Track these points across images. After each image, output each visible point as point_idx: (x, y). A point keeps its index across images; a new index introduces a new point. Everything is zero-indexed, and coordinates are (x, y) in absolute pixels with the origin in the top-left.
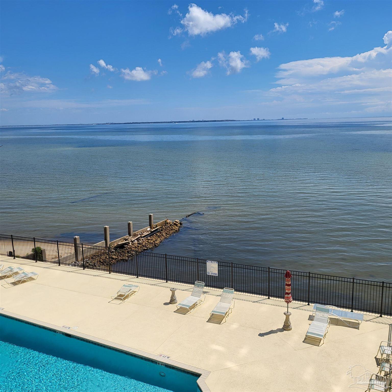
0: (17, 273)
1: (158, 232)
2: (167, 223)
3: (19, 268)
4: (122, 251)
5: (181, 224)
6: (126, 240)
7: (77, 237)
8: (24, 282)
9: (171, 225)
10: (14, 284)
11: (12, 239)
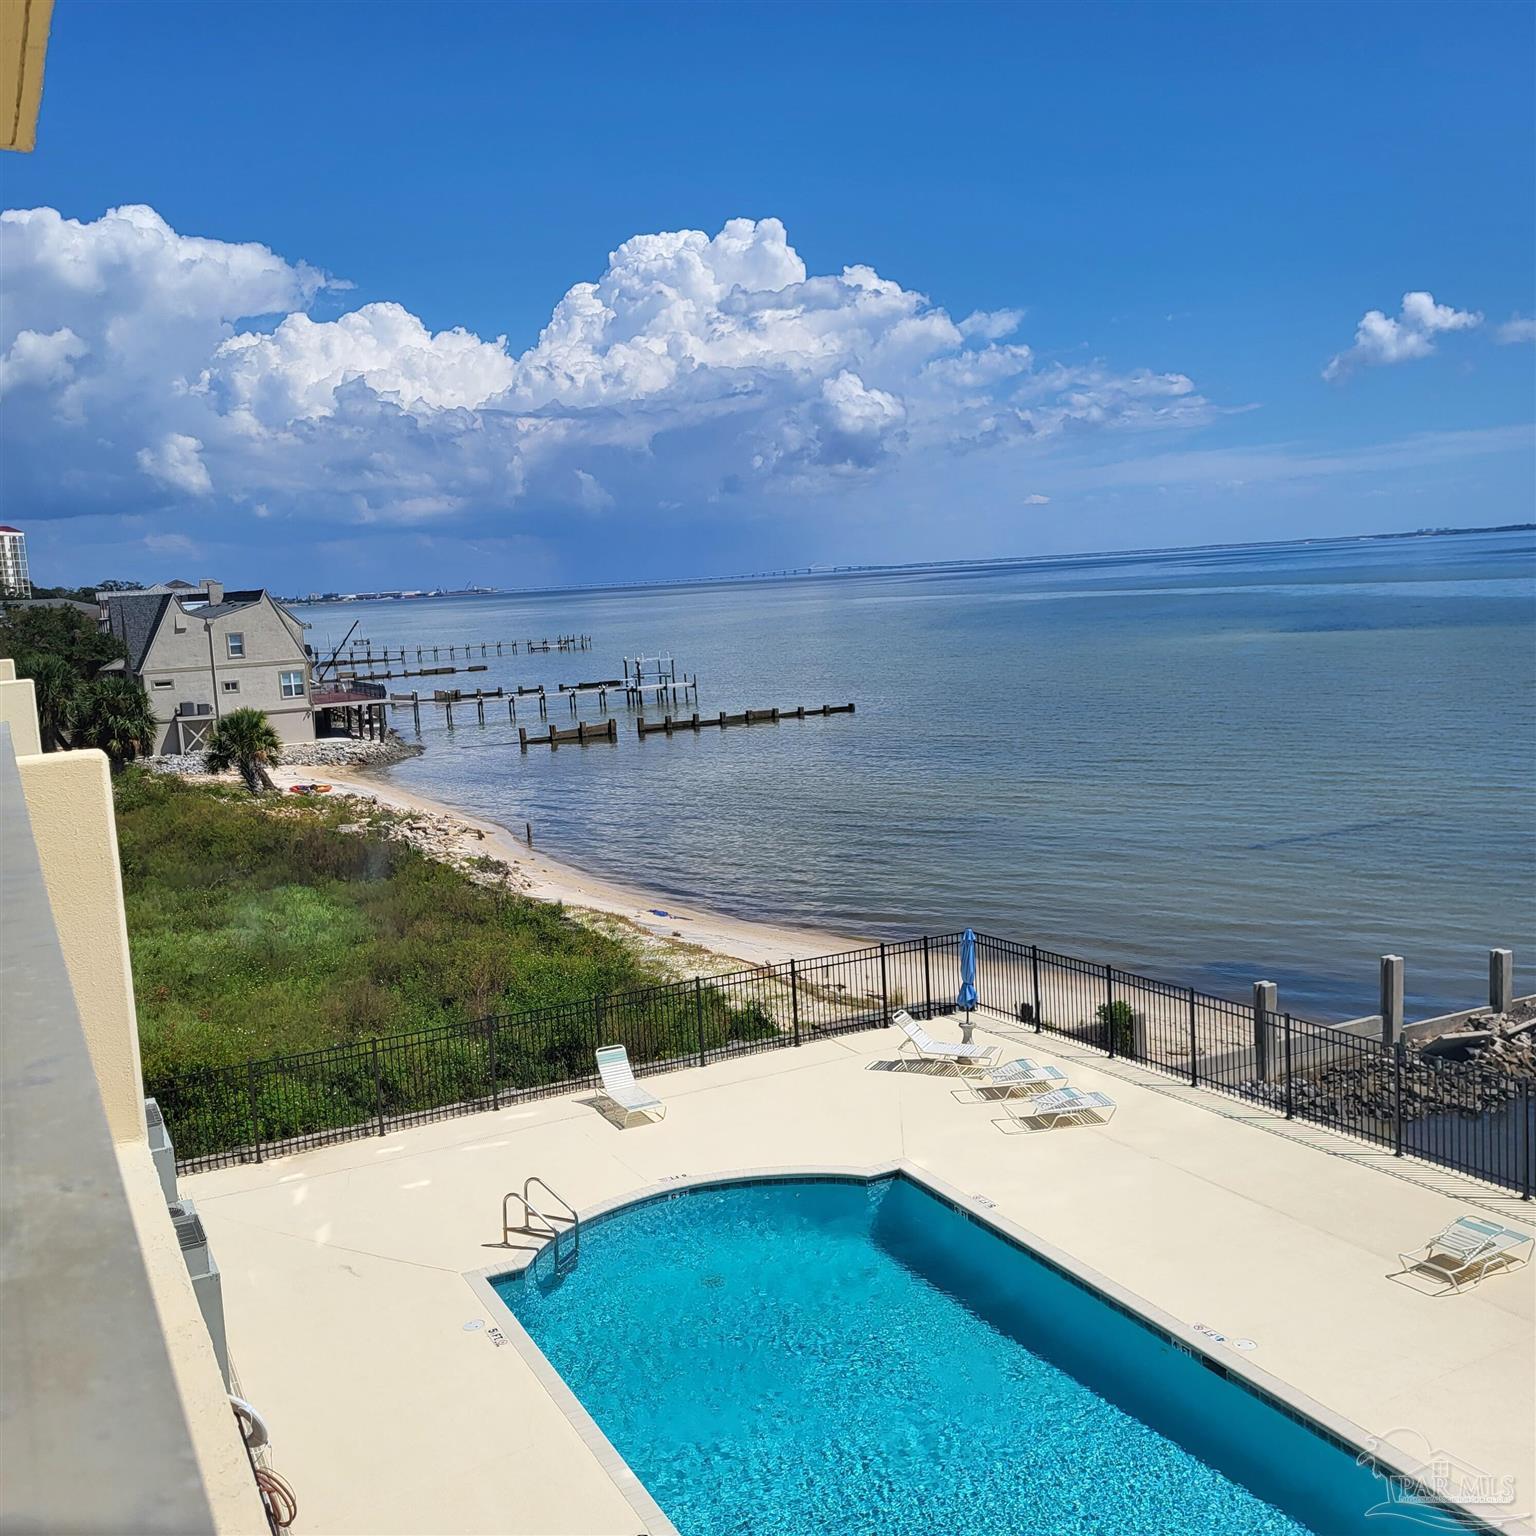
0: (1042, 1086)
3: (1051, 1069)
4: (1458, 1073)
6: (1478, 1026)
7: (1266, 984)
8: (1065, 1122)
10: (1034, 1123)
11: (1036, 959)
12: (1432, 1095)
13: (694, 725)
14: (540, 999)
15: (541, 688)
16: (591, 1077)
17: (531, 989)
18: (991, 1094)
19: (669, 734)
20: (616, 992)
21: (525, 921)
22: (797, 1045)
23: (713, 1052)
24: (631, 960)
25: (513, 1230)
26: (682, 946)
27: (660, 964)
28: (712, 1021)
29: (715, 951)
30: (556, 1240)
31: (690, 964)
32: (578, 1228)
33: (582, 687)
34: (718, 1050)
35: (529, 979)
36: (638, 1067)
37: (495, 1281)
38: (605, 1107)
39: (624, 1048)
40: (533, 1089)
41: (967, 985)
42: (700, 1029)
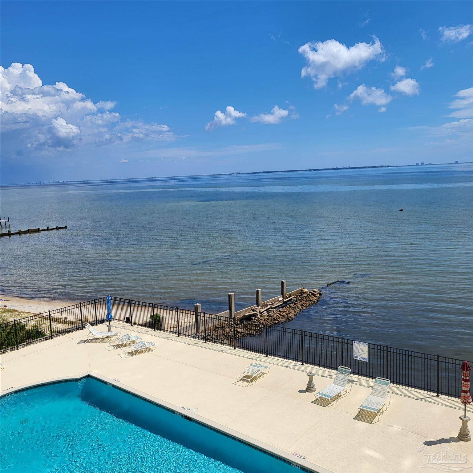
0: (134, 342)
1: (292, 303)
2: (303, 293)
3: (136, 337)
4: (249, 324)
5: (320, 294)
6: (254, 310)
7: (198, 304)
8: (141, 352)
9: (308, 295)
10: (131, 354)
11: (130, 303)
12: (243, 331)
13: (9, 234)
18: (118, 346)
22: (52, 339)
23: (21, 344)
26: (8, 310)
28: (20, 334)
29: (20, 311)
31: (11, 316)
34: (23, 344)
41: (109, 313)
42: (16, 337)
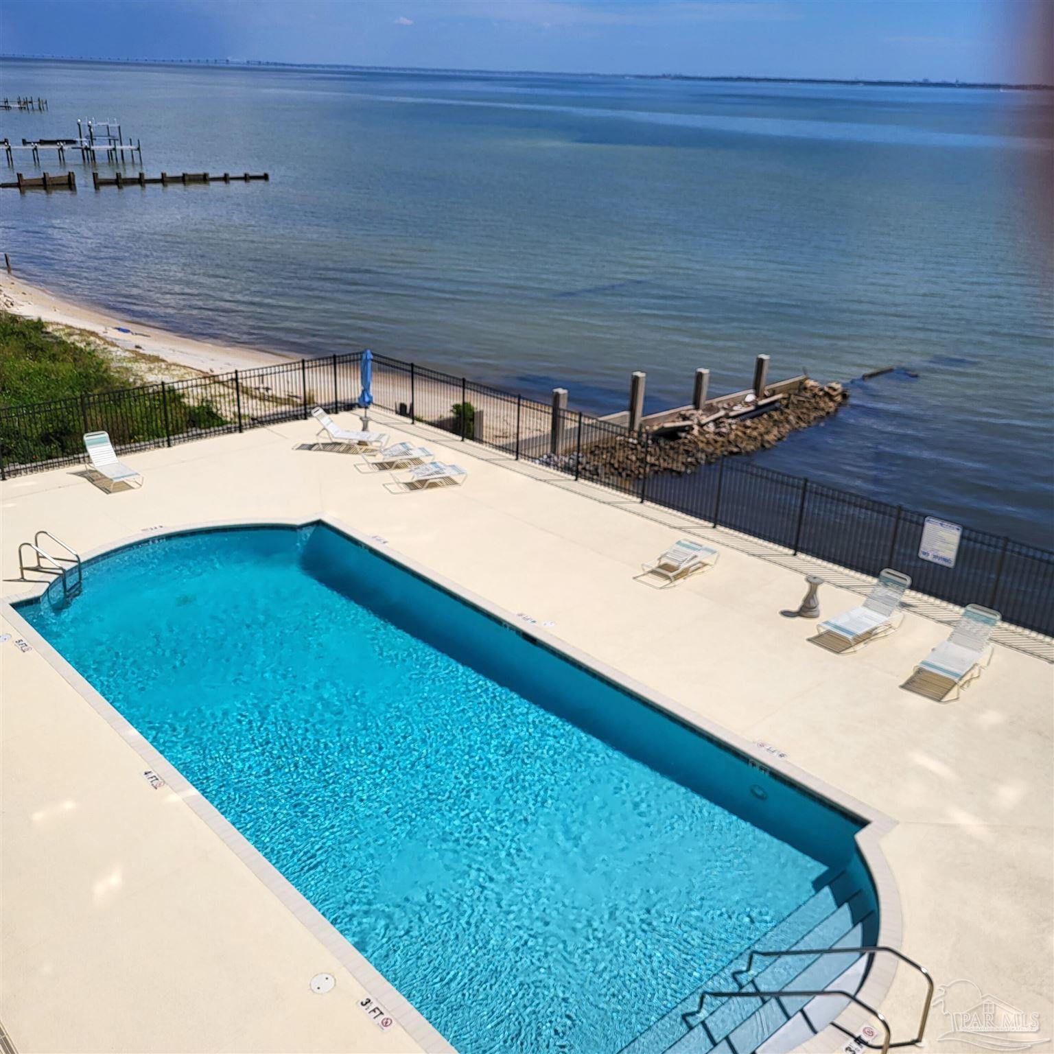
0: (417, 461)
1: (776, 409)
2: (805, 389)
3: (423, 449)
4: (672, 448)
5: (844, 396)
6: (685, 418)
7: (561, 391)
8: (433, 485)
9: (815, 396)
10: (412, 486)
11: (413, 372)
12: (657, 463)
13: (141, 181)
14: (32, 396)
15: (6, 141)
16: (81, 455)
17: (24, 388)
18: (382, 466)
19: (120, 188)
20: (96, 391)
21: (13, 333)
22: (241, 431)
23: (176, 436)
24: (104, 366)
25: (27, 569)
26: (144, 356)
27: (127, 369)
28: (174, 415)
29: (169, 360)
30: (63, 576)
31: (150, 370)
32: (80, 566)
33: (42, 142)
34: (181, 436)
35: (21, 379)
36: (118, 448)
37: (16, 606)
38: (93, 477)
39: (106, 435)
40: (34, 464)
41: (365, 390)
42: (166, 420)
